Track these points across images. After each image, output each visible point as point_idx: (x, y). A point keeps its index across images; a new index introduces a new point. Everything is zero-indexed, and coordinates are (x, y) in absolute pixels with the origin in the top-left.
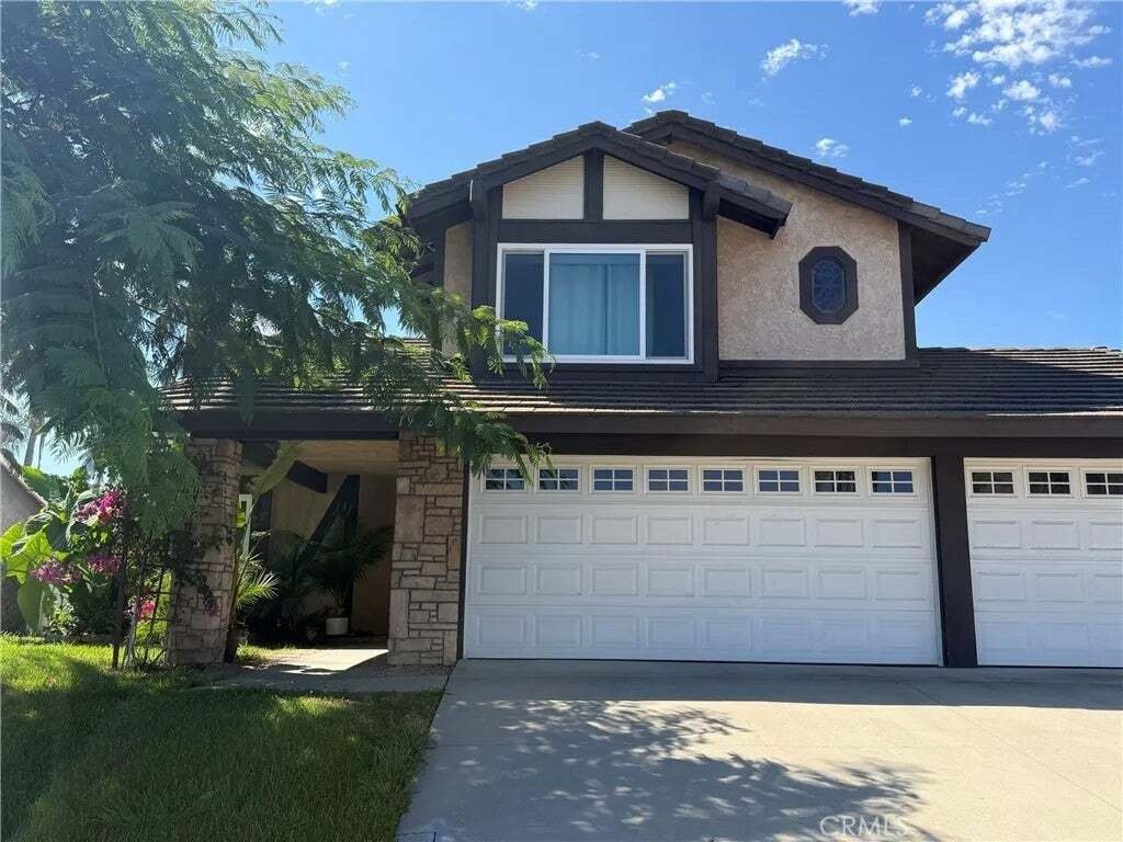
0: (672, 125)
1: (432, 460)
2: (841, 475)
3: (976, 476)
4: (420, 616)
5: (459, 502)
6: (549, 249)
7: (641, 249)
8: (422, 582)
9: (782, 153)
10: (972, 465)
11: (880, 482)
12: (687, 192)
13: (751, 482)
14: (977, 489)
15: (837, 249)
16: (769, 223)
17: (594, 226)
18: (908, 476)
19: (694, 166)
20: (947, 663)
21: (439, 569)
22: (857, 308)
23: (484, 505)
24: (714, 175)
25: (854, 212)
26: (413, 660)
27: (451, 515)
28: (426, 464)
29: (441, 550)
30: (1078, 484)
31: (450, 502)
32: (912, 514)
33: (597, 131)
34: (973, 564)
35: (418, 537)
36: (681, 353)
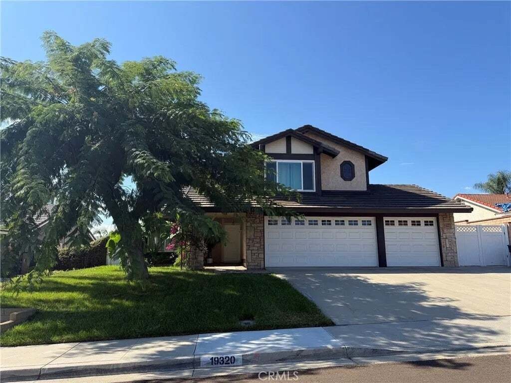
0: (308, 129)
1: (256, 218)
2: (354, 221)
3: (386, 221)
4: (254, 257)
5: (262, 228)
6: (278, 161)
7: (301, 162)
8: (254, 248)
9: (336, 137)
10: (385, 219)
11: (364, 223)
12: (313, 148)
13: (333, 223)
14: (386, 224)
15: (349, 161)
16: (333, 155)
17: (289, 155)
18: (370, 221)
19: (316, 141)
20: (380, 266)
21: (258, 245)
22: (354, 177)
23: (268, 229)
24: (321, 143)
25: (354, 152)
26: (253, 267)
27: (261, 231)
28: (254, 219)
29: (258, 240)
30: (409, 223)
31: (261, 228)
32: (371, 231)
33: (290, 131)
34: (386, 243)
35: (253, 237)
36: (312, 189)
